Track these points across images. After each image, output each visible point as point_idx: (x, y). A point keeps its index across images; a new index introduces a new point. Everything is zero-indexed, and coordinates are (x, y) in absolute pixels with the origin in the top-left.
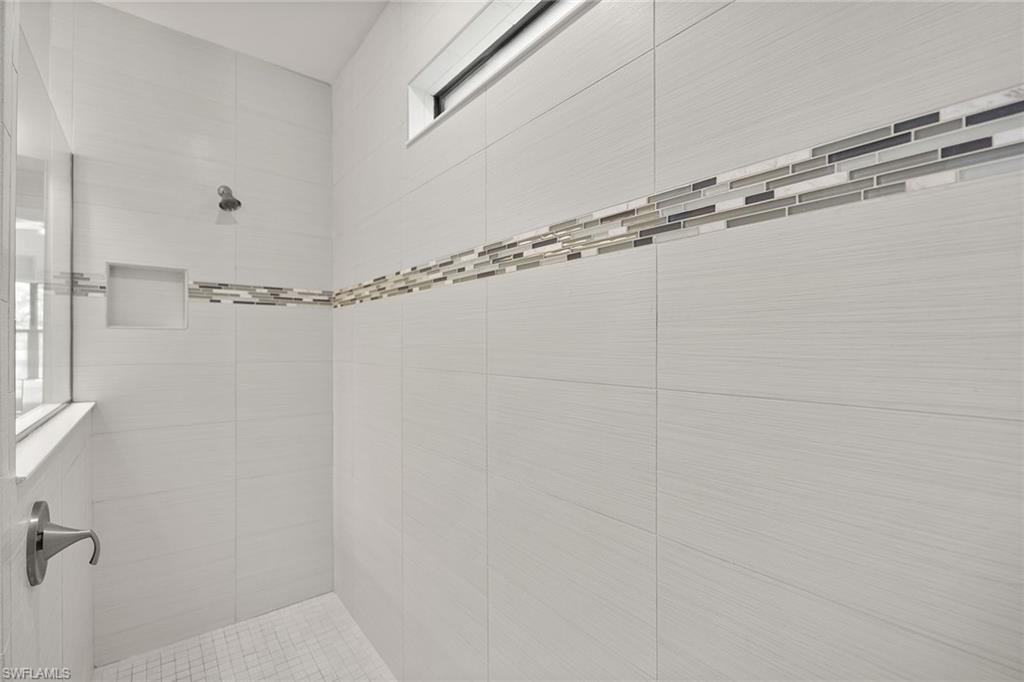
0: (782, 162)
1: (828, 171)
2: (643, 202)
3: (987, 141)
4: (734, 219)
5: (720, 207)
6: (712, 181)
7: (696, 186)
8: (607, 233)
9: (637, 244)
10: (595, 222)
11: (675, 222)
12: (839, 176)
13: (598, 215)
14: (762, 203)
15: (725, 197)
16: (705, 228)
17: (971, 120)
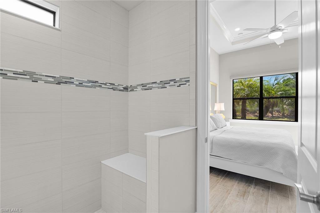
0: (84, 80)
1: (89, 83)
2: (59, 76)
3: (101, 86)
4: (77, 85)
5: (75, 83)
6: (73, 78)
7: (70, 78)
8: (47, 79)
9: (56, 84)
10: (44, 75)
11: (66, 83)
12: (90, 84)
13: (45, 74)
14: (81, 84)
15: (76, 82)
16: (72, 85)
17: (101, 83)
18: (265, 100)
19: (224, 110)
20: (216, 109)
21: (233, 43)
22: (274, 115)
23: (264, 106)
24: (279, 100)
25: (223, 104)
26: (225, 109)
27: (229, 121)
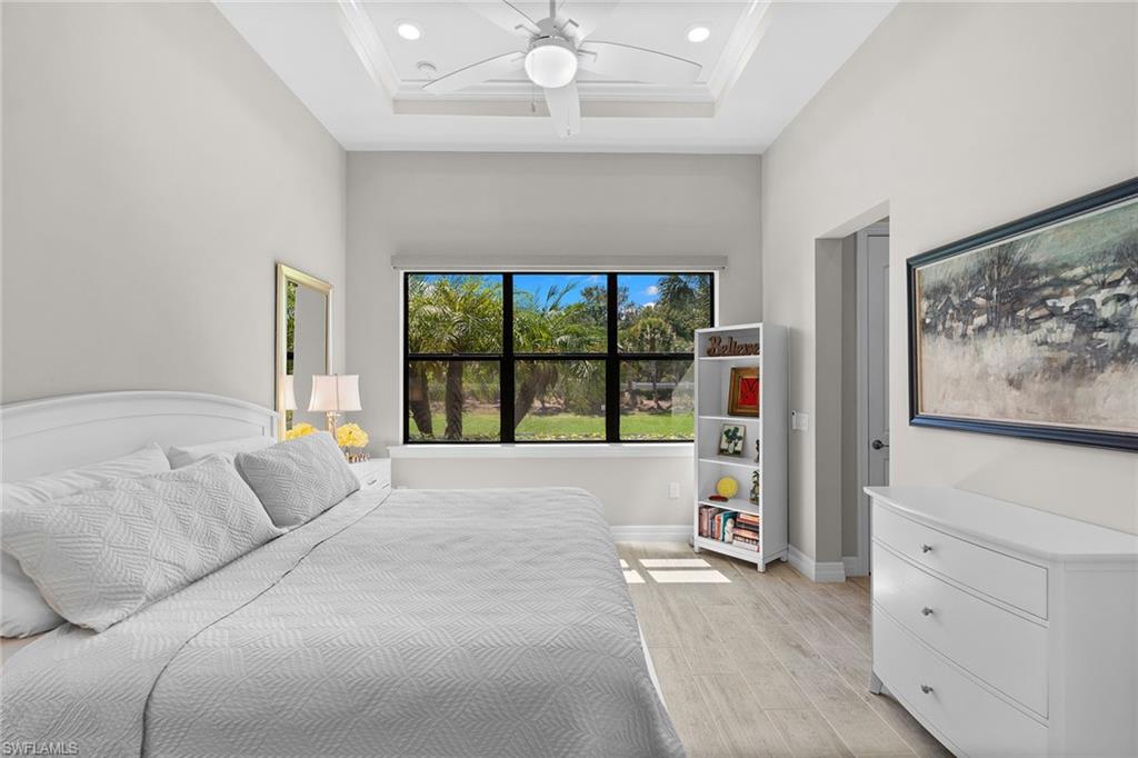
18: (519, 366)
19: (359, 408)
20: (315, 404)
21: (399, 105)
22: (547, 405)
23: (518, 386)
24: (559, 365)
25: (357, 377)
26: (362, 405)
27: (388, 456)
